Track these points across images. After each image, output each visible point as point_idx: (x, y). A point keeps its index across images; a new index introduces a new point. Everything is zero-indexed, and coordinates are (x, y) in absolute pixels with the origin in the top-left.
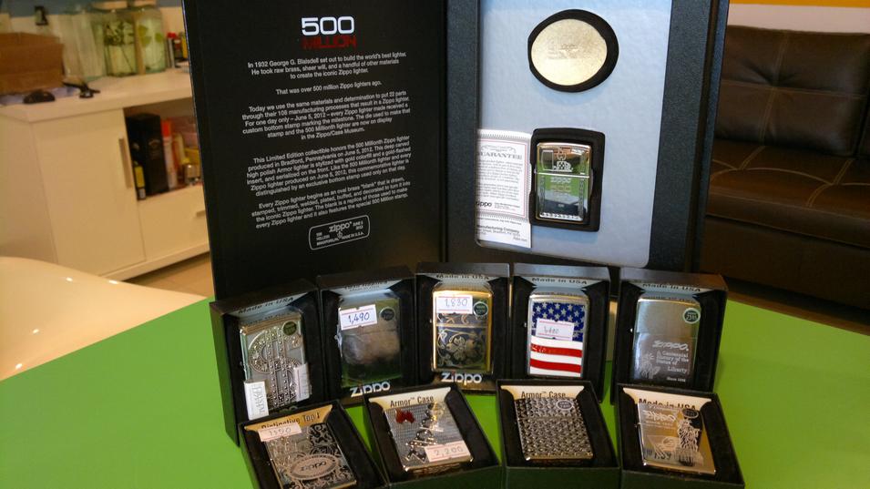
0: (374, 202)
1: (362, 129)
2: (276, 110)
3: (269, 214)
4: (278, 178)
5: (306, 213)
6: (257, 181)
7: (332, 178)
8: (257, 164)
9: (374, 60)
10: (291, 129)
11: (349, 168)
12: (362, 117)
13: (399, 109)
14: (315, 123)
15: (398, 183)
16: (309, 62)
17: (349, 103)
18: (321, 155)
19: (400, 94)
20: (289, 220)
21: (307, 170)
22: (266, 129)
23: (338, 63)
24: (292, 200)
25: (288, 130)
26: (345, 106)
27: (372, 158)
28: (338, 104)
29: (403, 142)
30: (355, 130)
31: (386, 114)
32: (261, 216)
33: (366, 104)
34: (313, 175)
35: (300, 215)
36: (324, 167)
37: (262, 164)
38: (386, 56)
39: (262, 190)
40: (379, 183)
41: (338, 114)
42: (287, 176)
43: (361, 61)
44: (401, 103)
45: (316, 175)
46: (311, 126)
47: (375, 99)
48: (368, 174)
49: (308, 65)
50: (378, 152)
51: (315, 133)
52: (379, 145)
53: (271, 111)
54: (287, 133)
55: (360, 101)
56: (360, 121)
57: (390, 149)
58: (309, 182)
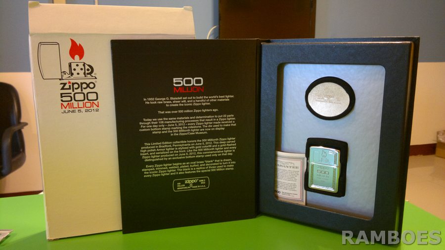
0: (212, 170)
1: (206, 132)
2: (157, 121)
3: (151, 171)
4: (157, 153)
5: (172, 172)
6: (145, 154)
7: (187, 156)
8: (146, 146)
9: (214, 99)
10: (165, 130)
11: (198, 151)
12: (207, 126)
13: (229, 124)
14: (179, 128)
15: (228, 162)
16: (176, 99)
17: (199, 119)
18: (182, 144)
19: (230, 116)
20: (162, 175)
21: (173, 151)
22: (152, 129)
23: (193, 100)
24: (164, 165)
25: (164, 130)
26: (196, 121)
27: (212, 148)
28: (192, 119)
29: (231, 140)
30: (202, 133)
31: (221, 125)
32: (147, 171)
33: (209, 120)
34: (176, 153)
35: (168, 173)
36: (183, 150)
37: (149, 146)
38: (221, 97)
39: (148, 159)
40: (215, 161)
41: (192, 124)
42: (162, 153)
43: (206, 99)
44: (231, 120)
45: (179, 153)
46: (176, 129)
47: (215, 118)
48: (209, 156)
49: (176, 100)
50: (216, 144)
51: (178, 133)
52: (216, 141)
53: (154, 121)
54: (163, 132)
55: (205, 119)
56: (205, 128)
57: (222, 144)
58: (174, 157)
